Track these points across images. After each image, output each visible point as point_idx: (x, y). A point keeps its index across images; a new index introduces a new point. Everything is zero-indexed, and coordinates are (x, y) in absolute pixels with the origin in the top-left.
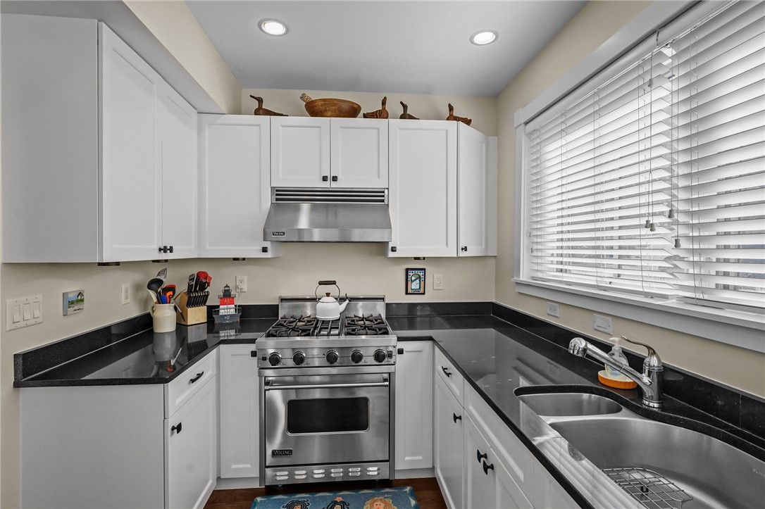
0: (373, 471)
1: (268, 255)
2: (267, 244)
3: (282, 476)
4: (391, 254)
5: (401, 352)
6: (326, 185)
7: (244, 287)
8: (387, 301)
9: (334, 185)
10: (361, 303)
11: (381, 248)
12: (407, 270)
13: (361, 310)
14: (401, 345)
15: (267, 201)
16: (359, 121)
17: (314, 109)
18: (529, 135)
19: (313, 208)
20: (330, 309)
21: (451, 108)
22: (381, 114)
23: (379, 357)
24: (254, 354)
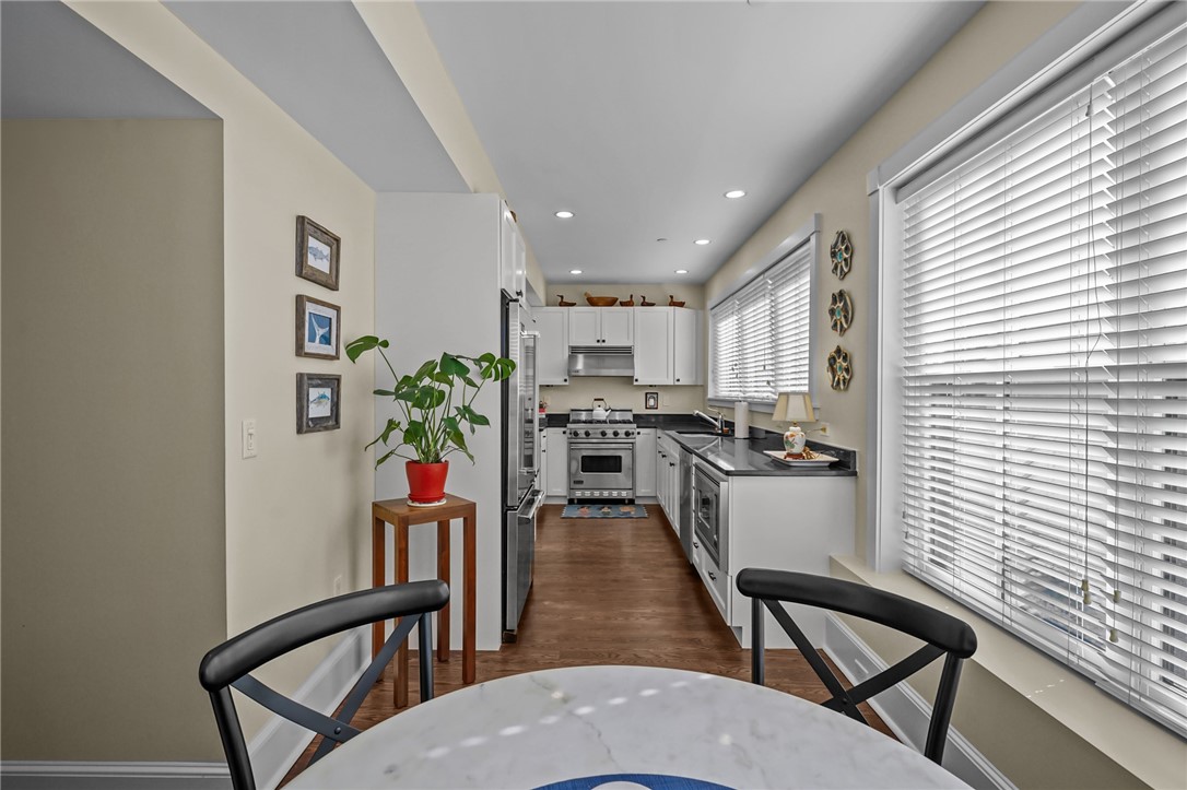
0: (624, 494)
1: (567, 383)
2: (567, 378)
3: (578, 494)
4: (635, 383)
5: (639, 433)
6: (599, 344)
7: (549, 403)
8: (635, 412)
9: (603, 344)
10: (617, 413)
11: (629, 380)
12: (647, 394)
13: (618, 416)
14: (638, 430)
15: (567, 353)
16: (617, 309)
17: (592, 302)
18: (714, 316)
19: (585, 357)
20: (600, 413)
21: (672, 297)
22: (629, 304)
23: (627, 434)
24: (564, 433)
